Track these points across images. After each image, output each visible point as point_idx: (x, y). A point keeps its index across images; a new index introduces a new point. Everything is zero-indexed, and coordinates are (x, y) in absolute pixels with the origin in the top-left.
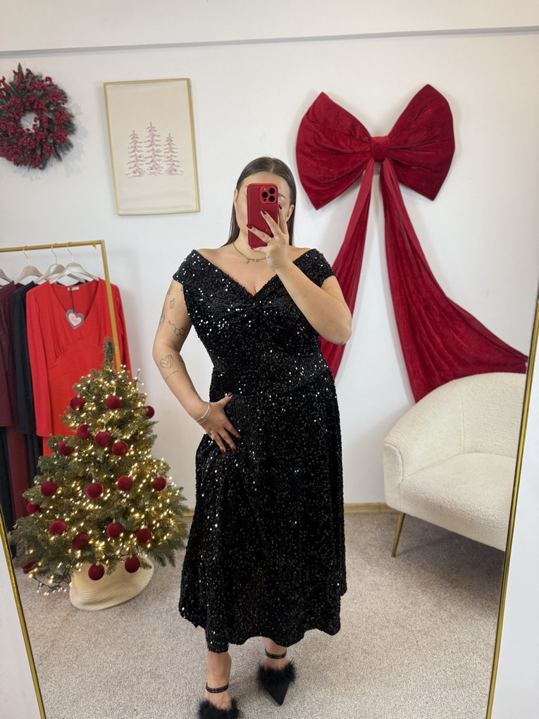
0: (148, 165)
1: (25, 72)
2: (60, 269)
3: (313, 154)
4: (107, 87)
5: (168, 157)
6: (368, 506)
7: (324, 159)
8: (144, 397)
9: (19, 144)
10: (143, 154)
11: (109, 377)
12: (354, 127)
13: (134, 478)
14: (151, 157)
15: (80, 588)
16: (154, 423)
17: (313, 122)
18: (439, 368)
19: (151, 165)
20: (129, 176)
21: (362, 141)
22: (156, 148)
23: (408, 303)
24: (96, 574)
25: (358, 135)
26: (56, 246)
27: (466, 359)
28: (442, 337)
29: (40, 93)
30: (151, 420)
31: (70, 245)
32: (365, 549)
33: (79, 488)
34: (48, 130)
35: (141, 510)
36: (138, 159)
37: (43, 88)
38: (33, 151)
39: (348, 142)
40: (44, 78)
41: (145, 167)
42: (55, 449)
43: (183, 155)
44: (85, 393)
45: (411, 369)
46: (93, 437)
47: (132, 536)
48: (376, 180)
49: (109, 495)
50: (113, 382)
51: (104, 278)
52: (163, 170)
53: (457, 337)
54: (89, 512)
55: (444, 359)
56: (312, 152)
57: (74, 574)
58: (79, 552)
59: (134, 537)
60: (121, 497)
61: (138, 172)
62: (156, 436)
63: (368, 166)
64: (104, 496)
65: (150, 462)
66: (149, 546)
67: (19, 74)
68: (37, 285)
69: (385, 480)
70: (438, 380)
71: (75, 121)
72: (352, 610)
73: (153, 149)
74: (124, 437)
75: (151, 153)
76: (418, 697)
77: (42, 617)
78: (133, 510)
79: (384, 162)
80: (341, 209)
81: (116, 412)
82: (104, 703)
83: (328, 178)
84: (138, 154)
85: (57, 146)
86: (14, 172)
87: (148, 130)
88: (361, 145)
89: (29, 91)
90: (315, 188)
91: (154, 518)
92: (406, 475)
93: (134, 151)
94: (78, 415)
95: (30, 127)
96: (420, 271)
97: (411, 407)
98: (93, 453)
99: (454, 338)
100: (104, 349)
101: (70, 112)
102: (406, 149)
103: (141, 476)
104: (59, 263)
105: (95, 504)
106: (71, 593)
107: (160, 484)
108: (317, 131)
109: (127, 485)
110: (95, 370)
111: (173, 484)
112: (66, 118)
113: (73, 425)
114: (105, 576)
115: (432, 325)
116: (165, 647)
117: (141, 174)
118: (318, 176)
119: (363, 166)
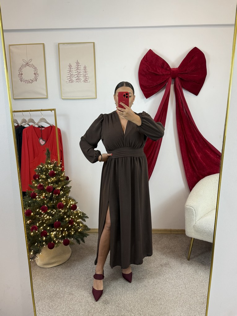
4: (60, 45)
5: (84, 75)
6: (165, 230)
7: (150, 77)
10: (73, 73)
12: (164, 64)
14: (77, 75)
17: (146, 62)
19: (77, 78)
20: (67, 82)
21: (167, 69)
22: (79, 71)
23: (185, 139)
25: (165, 67)
31: (42, 110)
36: (71, 75)
39: (161, 70)
41: (74, 79)
43: (90, 74)
45: (186, 168)
48: (172, 87)
51: (55, 125)
52: (82, 80)
56: (145, 74)
60: (60, 212)
61: (71, 81)
63: (169, 80)
73: (78, 71)
75: (77, 73)
78: (65, 217)
79: (176, 79)
80: (157, 99)
83: (152, 85)
84: (71, 73)
87: (76, 63)
88: (166, 71)
90: (146, 90)
93: (69, 72)
102: (186, 73)
108: (148, 65)
113: (36, 185)
116: (75, 283)
117: (72, 82)
118: (148, 84)
119: (166, 81)
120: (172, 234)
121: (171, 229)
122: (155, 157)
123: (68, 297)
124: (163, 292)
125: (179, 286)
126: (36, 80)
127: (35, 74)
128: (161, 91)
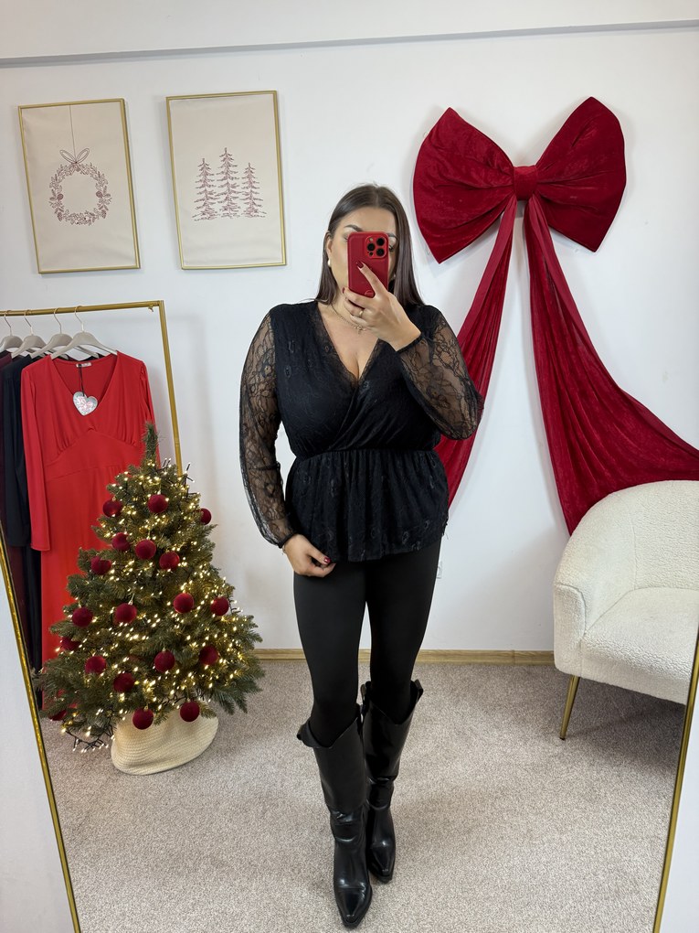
0: (222, 205)
3: (436, 190)
4: (171, 102)
5: (247, 194)
6: (498, 654)
7: (449, 197)
8: (197, 497)
10: (215, 189)
12: (491, 153)
14: (225, 194)
15: (124, 744)
16: (212, 528)
17: (436, 148)
18: (598, 474)
19: (225, 204)
20: (197, 218)
21: (501, 171)
22: (231, 182)
23: (558, 387)
24: (143, 722)
25: (496, 164)
27: (635, 463)
28: (604, 434)
30: (209, 524)
32: (491, 710)
35: (200, 639)
36: (209, 196)
39: (483, 174)
41: (217, 207)
42: (87, 566)
43: (266, 191)
44: (122, 495)
45: (561, 475)
46: (133, 548)
48: (518, 224)
49: (158, 620)
50: (157, 479)
52: (241, 211)
53: (623, 435)
54: (135, 643)
56: (435, 187)
57: (117, 726)
58: (123, 695)
61: (208, 214)
63: (510, 202)
64: (152, 622)
70: (597, 491)
72: (473, 788)
73: (228, 183)
75: (226, 188)
76: (559, 907)
77: (76, 780)
78: (189, 638)
79: (530, 201)
80: (472, 262)
81: (163, 516)
82: (152, 893)
83: (455, 221)
84: (209, 189)
87: (222, 158)
88: (499, 177)
90: (436, 235)
93: (203, 186)
96: (575, 344)
99: (618, 434)
102: (559, 183)
105: (141, 634)
106: (112, 751)
108: (443, 159)
111: (238, 609)
113: (108, 535)
115: (590, 418)
117: (212, 216)
118: (442, 218)
119: (501, 205)
120: (514, 665)
121: (513, 651)
124: (490, 856)
125: (541, 836)
126: (104, 215)
127: (99, 194)
128: (484, 239)
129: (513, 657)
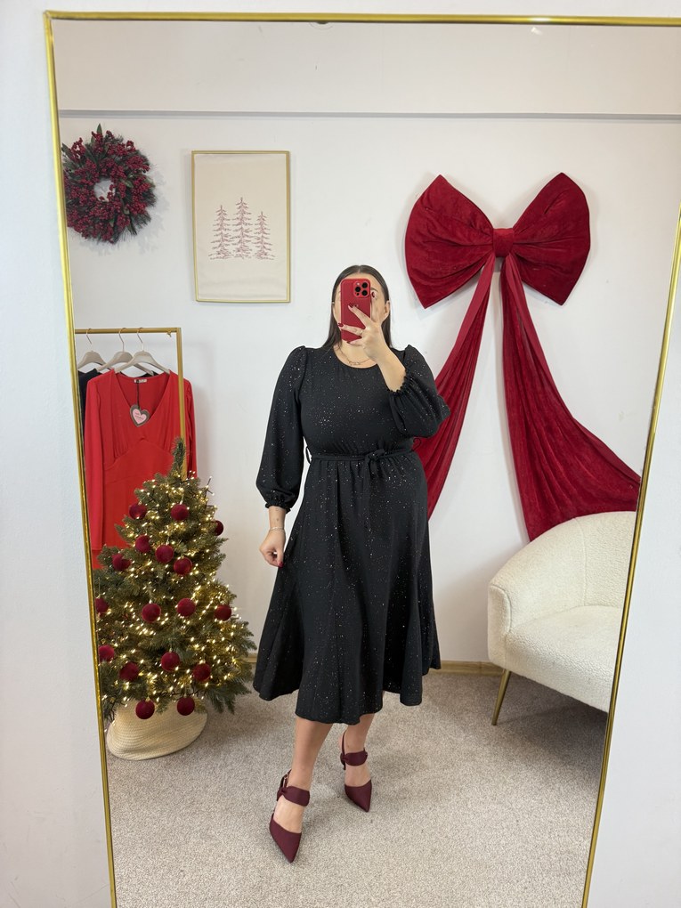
0: (236, 246)
1: (104, 134)
2: (126, 358)
3: (425, 245)
4: (195, 155)
5: (259, 239)
6: (466, 665)
7: (437, 251)
8: (214, 509)
9: (91, 214)
10: (230, 233)
11: (177, 482)
12: (474, 216)
13: (197, 602)
14: (239, 237)
15: (121, 730)
16: (223, 540)
17: (427, 208)
18: (560, 502)
19: (238, 246)
20: (212, 257)
21: (482, 232)
22: (243, 226)
23: (526, 422)
24: (145, 712)
25: (478, 226)
26: (124, 331)
27: (594, 494)
28: (567, 466)
29: (118, 159)
30: (220, 537)
31: (141, 331)
32: (459, 714)
33: (132, 610)
34: (123, 199)
35: (202, 641)
36: (224, 238)
37: (124, 154)
38: (106, 222)
39: (467, 233)
40: (125, 142)
41: (231, 248)
42: (108, 562)
43: (276, 236)
44: (148, 500)
45: (526, 501)
46: (153, 550)
47: (188, 671)
48: (496, 278)
49: (167, 619)
50: (181, 489)
51: (176, 372)
53: (583, 467)
54: (143, 637)
55: (567, 492)
56: (424, 242)
58: (128, 683)
59: (190, 673)
60: (180, 623)
61: (223, 254)
62: (224, 555)
63: (489, 261)
64: (161, 621)
65: (215, 587)
66: (207, 685)
67: (97, 136)
68: (100, 374)
69: (489, 630)
70: (559, 517)
71: (155, 192)
72: (441, 780)
74: (189, 554)
75: (239, 232)
76: (515, 882)
78: (192, 639)
79: (507, 259)
80: (453, 309)
81: (182, 523)
83: (441, 273)
84: (224, 232)
85: (133, 219)
86: (81, 244)
87: (238, 206)
88: (481, 237)
89: (107, 155)
90: (424, 283)
91: (215, 653)
92: (514, 625)
93: (219, 229)
94: (137, 525)
95: (105, 195)
96: (543, 385)
97: (524, 546)
98: (152, 569)
99: (580, 467)
100: (173, 451)
101: (151, 181)
102: (533, 244)
103: (204, 600)
104: (126, 351)
105: (149, 628)
107: (225, 613)
108: (432, 219)
109: (189, 610)
110: (160, 474)
111: (237, 616)
112: (146, 187)
113: (131, 535)
114: (155, 715)
115: (554, 450)
116: (218, 805)
117: (226, 255)
118: (429, 269)
119: (483, 261)
120: (481, 675)
122: (442, 468)
123: (199, 843)
128: (466, 289)
129: (480, 668)
